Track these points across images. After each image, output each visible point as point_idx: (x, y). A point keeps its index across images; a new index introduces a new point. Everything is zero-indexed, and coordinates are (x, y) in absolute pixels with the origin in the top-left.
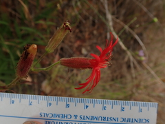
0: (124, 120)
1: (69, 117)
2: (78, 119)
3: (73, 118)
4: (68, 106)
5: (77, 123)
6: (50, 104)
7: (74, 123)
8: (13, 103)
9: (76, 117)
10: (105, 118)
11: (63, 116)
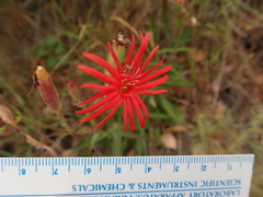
0: (205, 183)
1: (121, 187)
2: (136, 188)
3: (128, 189)
4: (119, 170)
5: (134, 195)
6: (89, 170)
7: (128, 195)
8: (24, 173)
9: (132, 186)
10: (177, 184)
11: (111, 187)
